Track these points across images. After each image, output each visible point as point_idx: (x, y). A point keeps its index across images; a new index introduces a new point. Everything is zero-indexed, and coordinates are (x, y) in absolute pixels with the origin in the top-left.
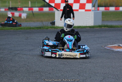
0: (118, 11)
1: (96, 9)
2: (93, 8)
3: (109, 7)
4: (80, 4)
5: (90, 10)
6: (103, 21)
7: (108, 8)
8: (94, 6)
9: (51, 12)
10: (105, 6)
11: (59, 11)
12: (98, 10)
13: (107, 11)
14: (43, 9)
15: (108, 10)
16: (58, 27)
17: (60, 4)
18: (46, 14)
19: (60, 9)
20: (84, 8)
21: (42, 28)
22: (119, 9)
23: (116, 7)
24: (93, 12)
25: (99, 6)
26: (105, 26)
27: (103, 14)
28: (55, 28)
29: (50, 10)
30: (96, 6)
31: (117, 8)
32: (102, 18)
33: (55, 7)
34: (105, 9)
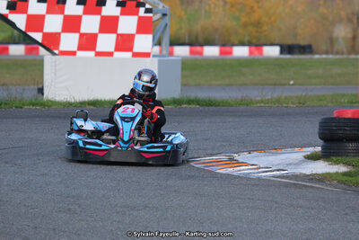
0: (229, 57)
1: (164, 52)
2: (157, 49)
3: (202, 45)
4: (118, 35)
5: (147, 55)
6: (184, 85)
7: (198, 48)
8: (158, 43)
9: (30, 57)
10: (190, 44)
11: (55, 54)
12: (171, 54)
13: (197, 56)
14: (7, 49)
15: (201, 53)
16: (51, 101)
17: (59, 34)
18: (17, 63)
19: (57, 48)
20: (130, 49)
21: (6, 104)
22: (231, 53)
23: (223, 45)
24: (156, 59)
25: (173, 43)
26: (190, 102)
27: (186, 65)
28: (43, 105)
29: (28, 51)
30: (166, 41)
31: (227, 49)
32: (183, 76)
33: (45, 43)
34: (192, 52)
